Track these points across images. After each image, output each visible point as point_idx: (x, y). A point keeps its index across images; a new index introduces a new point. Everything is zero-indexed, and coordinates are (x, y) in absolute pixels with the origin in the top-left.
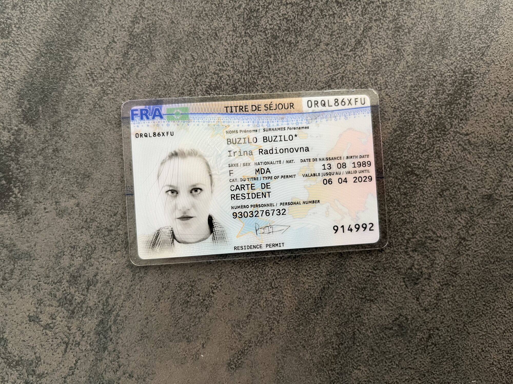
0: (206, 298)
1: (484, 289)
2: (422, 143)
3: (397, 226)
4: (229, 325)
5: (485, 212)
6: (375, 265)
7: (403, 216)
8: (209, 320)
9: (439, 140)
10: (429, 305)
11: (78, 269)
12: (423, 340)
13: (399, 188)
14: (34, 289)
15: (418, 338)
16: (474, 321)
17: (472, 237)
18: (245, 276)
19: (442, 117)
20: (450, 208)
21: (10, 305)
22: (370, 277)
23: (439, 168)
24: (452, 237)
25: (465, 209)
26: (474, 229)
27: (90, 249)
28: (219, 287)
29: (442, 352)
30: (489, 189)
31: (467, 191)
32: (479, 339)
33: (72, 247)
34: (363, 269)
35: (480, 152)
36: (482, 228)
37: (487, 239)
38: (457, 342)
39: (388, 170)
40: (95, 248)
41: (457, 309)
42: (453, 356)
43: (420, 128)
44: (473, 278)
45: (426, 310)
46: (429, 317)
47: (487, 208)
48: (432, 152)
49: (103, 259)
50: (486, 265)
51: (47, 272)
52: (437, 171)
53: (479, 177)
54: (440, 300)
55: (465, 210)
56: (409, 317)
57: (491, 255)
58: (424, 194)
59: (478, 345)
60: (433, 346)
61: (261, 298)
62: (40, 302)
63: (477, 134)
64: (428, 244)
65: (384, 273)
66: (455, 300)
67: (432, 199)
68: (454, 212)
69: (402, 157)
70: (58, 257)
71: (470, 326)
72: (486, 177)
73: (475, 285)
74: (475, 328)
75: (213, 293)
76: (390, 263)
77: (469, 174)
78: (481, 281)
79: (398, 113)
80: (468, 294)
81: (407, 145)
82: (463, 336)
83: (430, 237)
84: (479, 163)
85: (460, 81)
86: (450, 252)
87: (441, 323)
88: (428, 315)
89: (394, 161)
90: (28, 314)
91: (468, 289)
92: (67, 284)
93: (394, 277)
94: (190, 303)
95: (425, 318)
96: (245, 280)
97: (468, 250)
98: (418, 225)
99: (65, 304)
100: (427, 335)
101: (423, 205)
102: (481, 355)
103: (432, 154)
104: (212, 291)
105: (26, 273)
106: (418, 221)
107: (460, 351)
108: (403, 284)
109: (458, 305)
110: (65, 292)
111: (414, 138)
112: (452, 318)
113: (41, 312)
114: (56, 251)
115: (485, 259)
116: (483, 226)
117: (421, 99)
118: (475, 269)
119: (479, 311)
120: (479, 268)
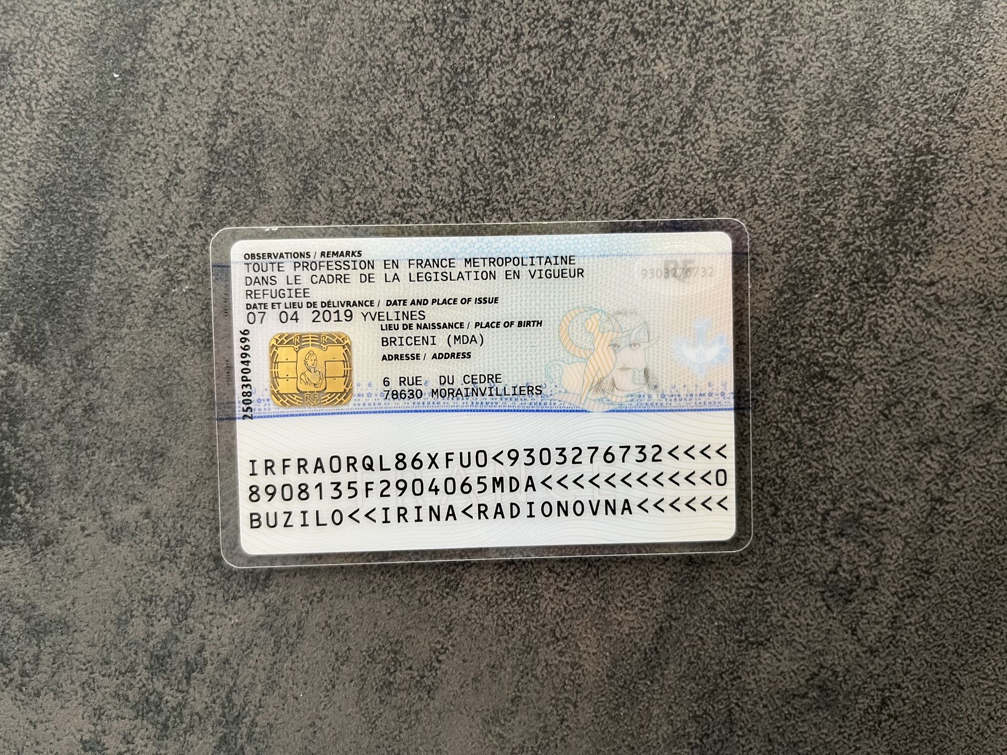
0: (426, 673)
1: (987, 597)
2: (839, 312)
3: (800, 489)
4: (478, 720)
5: (979, 440)
6: (761, 571)
7: (810, 466)
8: (437, 715)
9: (874, 303)
10: (880, 642)
11: (165, 642)
12: (870, 711)
13: (797, 410)
14: (83, 689)
15: (860, 709)
16: (970, 661)
17: (958, 494)
18: (500, 622)
19: (875, 254)
20: (907, 441)
21: (42, 722)
22: (753, 597)
23: (878, 359)
24: (915, 498)
25: (938, 438)
26: (959, 478)
27: (183, 599)
28: (450, 648)
29: (910, 731)
30: (985, 393)
31: (939, 402)
32: (983, 695)
33: (146, 600)
34: (736, 582)
35: (962, 317)
36: (976, 474)
37: (988, 495)
38: (939, 708)
39: (772, 375)
40: (193, 597)
41: (935, 643)
42: (932, 736)
43: (832, 281)
44: (964, 578)
45: (871, 653)
46: (880, 665)
47: (983, 432)
48: (861, 328)
49: (211, 617)
50: (988, 549)
51: (105, 653)
52: (875, 366)
53: (963, 369)
54: (900, 628)
55: (939, 442)
56: (839, 669)
57: (997, 526)
58: (850, 417)
59: (981, 707)
60: (892, 720)
61: (536, 661)
62: (99, 712)
63: (951, 281)
64: (867, 519)
65: (781, 586)
66: (930, 625)
67: (867, 425)
68: (917, 448)
69: (799, 347)
70: (121, 622)
71: (962, 672)
72: (976, 367)
73: (968, 590)
74: (972, 675)
75: (439, 662)
76: (791, 565)
77: (943, 365)
78: (980, 581)
79: (784, 255)
80: (956, 609)
81: (808, 320)
82: (950, 694)
83: (869, 504)
84: (962, 340)
85: (908, 173)
86: (914, 530)
87: (905, 674)
88: (877, 660)
89: (783, 357)
90: (79, 737)
91: (955, 601)
92: (146, 674)
93: (801, 593)
94: (396, 686)
95: (871, 668)
96: (500, 629)
97: (950, 522)
98: (842, 482)
99: (148, 713)
100: (878, 702)
101: (849, 440)
102: (989, 727)
103: (860, 333)
104: (437, 658)
105: (65, 660)
106: (843, 475)
107: (946, 723)
108: (823, 603)
109: (936, 635)
110: (144, 689)
111: (821, 304)
112: (927, 662)
113: (104, 732)
114: (116, 611)
115: (987, 537)
116: (977, 469)
117: (828, 219)
118: (967, 559)
119: (979, 641)
120: (974, 556)
